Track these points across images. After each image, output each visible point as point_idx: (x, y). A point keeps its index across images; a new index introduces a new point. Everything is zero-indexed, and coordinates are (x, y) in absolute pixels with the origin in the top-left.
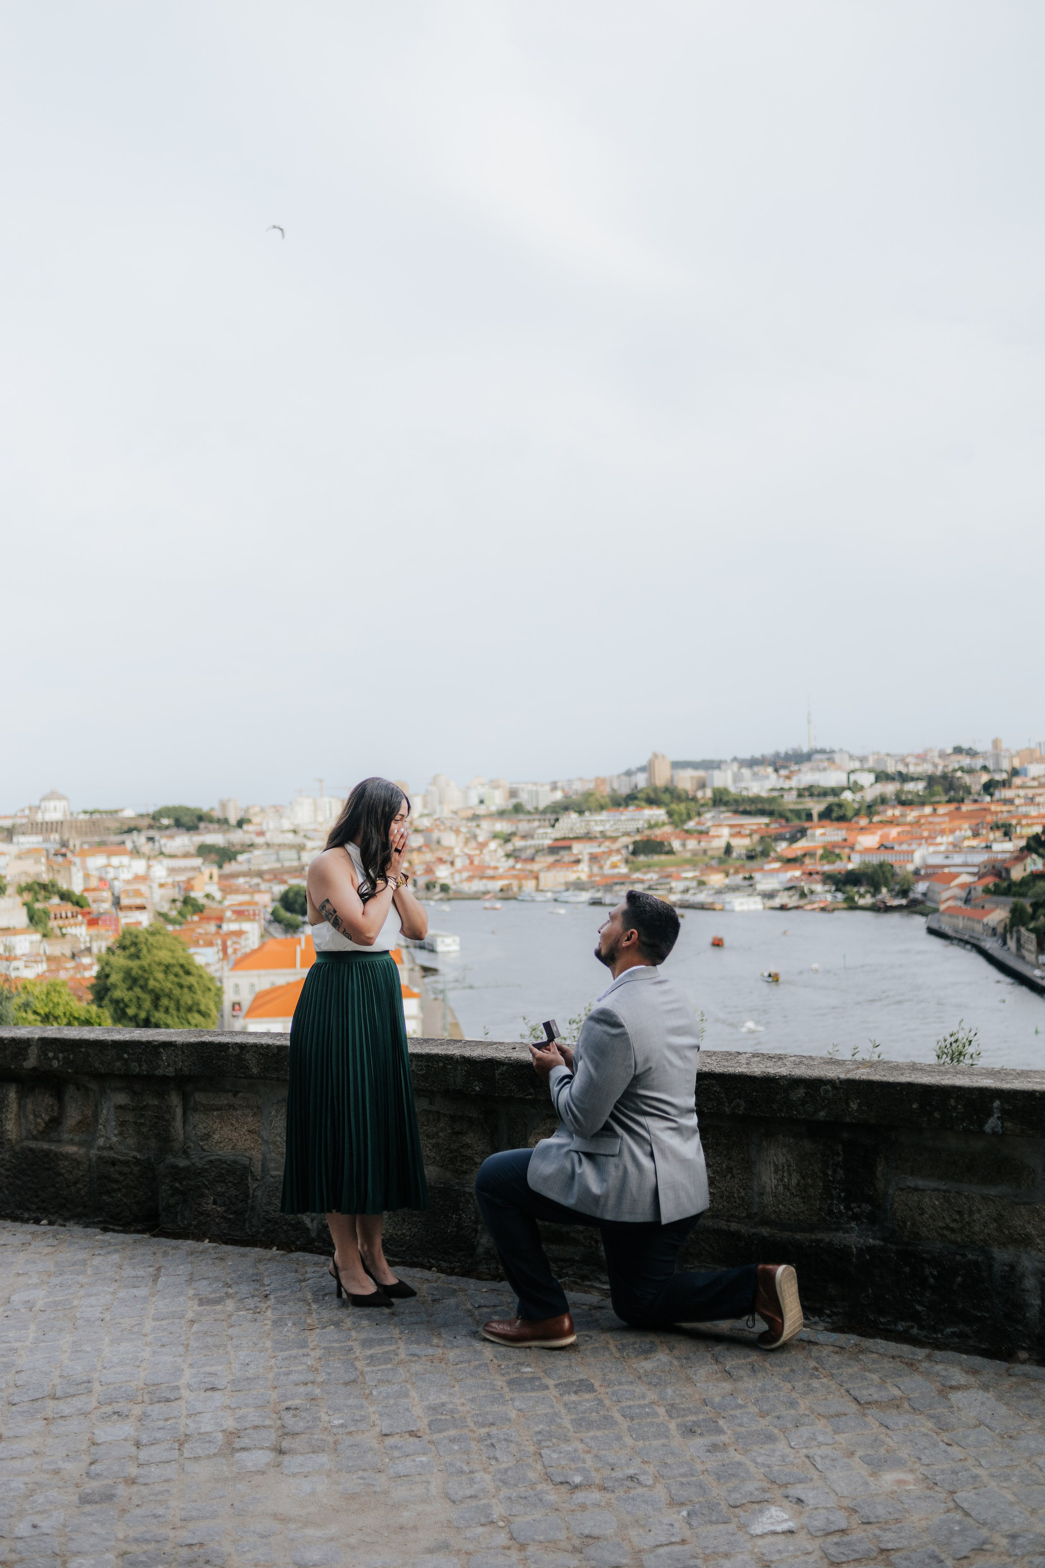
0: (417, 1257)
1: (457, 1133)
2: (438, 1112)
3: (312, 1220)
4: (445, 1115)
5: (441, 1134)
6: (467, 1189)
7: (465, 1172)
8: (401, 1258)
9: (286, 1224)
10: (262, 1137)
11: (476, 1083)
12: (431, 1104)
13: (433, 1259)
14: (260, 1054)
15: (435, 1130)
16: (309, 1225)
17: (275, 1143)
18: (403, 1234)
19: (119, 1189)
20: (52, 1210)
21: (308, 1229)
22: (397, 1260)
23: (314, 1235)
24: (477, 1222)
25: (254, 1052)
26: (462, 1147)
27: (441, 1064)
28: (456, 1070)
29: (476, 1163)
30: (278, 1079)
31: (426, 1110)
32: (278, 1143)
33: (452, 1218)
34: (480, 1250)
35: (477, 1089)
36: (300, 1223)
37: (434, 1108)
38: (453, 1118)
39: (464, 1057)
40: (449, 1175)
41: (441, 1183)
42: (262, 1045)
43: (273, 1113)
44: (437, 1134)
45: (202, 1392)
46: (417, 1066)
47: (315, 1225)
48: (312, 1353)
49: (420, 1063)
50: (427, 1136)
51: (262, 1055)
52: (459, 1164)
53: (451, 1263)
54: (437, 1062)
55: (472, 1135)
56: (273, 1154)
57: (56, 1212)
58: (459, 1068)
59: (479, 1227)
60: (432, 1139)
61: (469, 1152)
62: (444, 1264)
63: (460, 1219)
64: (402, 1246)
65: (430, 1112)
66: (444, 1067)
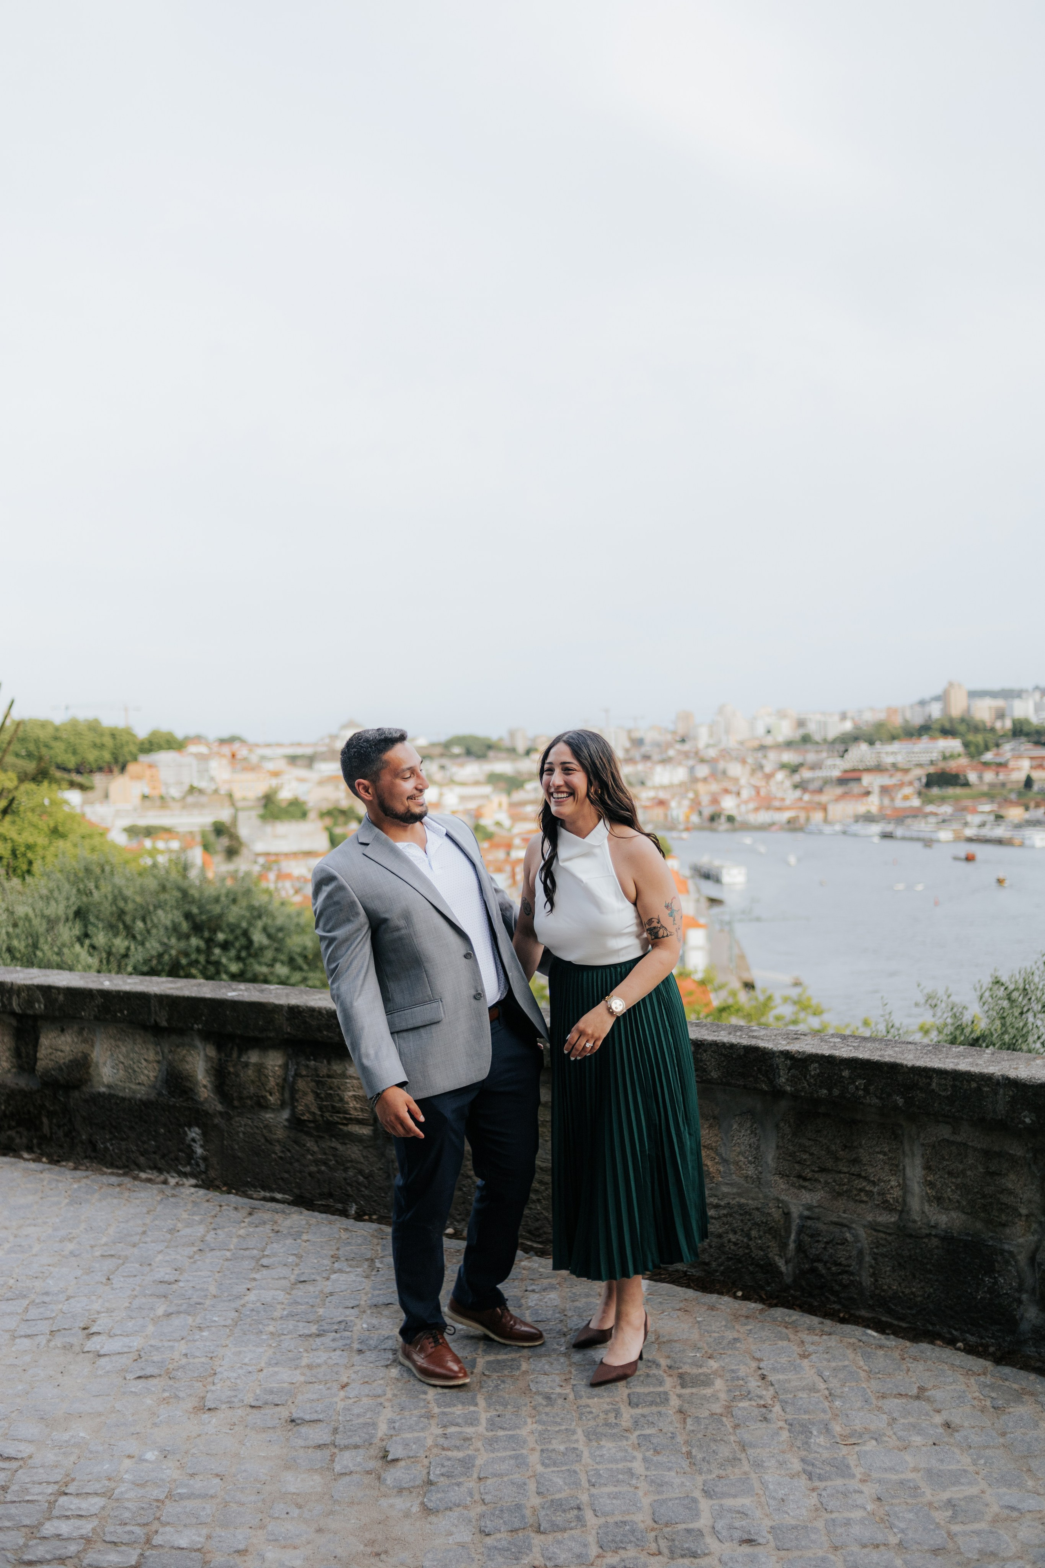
0: (933, 1324)
1: (993, 1174)
2: (965, 1144)
3: (787, 1263)
4: (975, 1149)
5: (969, 1173)
6: (1006, 1247)
7: (1004, 1225)
8: (907, 1322)
9: (752, 1264)
10: (720, 1155)
11: (1026, 1113)
12: (954, 1133)
13: (956, 1330)
14: (721, 1054)
15: (961, 1167)
16: (783, 1269)
17: (736, 1163)
18: (912, 1293)
19: (539, 1200)
20: (458, 1217)
21: (781, 1273)
22: (904, 1325)
23: (788, 1280)
24: (1020, 1289)
25: (714, 1052)
26: (1002, 1192)
27: (974, 1085)
28: (996, 1094)
29: (1020, 1215)
30: (745, 1087)
31: (948, 1141)
32: (741, 1164)
33: (984, 1281)
34: (1025, 1326)
35: (1028, 1120)
36: (771, 1265)
37: (959, 1139)
38: (988, 1154)
39: (1008, 1078)
40: (979, 1225)
41: (968, 1234)
42: (724, 1044)
43: (735, 1126)
44: (963, 1172)
45: (735, 1544)
46: (939, 1084)
47: (790, 1269)
48: (864, 1488)
49: (943, 1082)
50: (950, 1173)
51: (725, 1056)
52: (995, 1213)
53: (982, 1338)
54: (969, 1082)
55: (1012, 1176)
56: (734, 1177)
57: (464, 1220)
58: (1001, 1091)
59: (1024, 1297)
60: (956, 1177)
61: (1004, 1198)
62: (972, 1339)
63: (996, 1283)
64: (910, 1308)
65: (953, 1143)
66: (979, 1089)
